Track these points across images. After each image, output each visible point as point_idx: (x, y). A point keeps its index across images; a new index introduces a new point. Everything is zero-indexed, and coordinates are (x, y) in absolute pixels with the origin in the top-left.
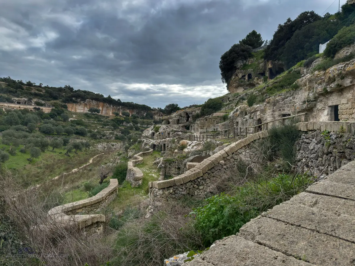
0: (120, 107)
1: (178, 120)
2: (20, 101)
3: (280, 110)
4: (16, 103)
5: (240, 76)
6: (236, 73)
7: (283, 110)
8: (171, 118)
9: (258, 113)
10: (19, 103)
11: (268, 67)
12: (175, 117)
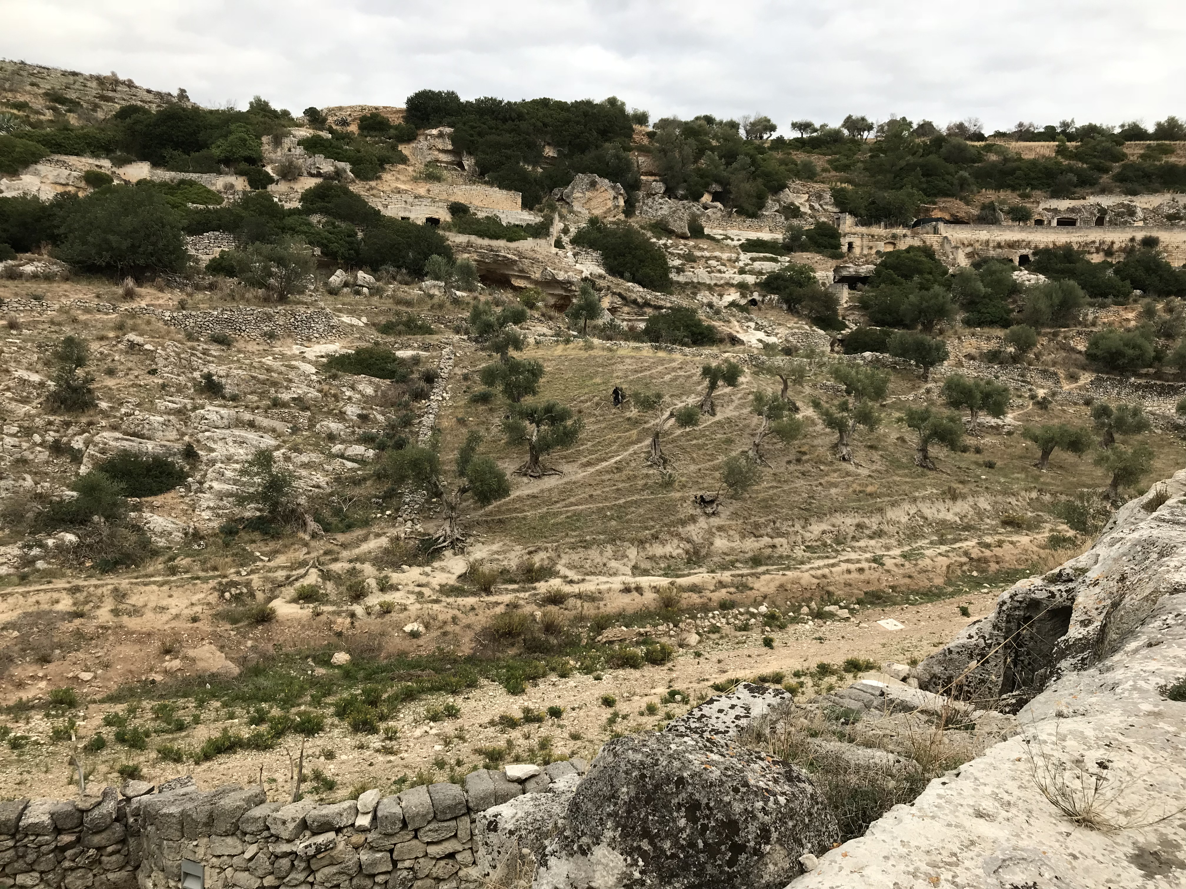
2: (1073, 216)
4: (1054, 223)
10: (1066, 223)
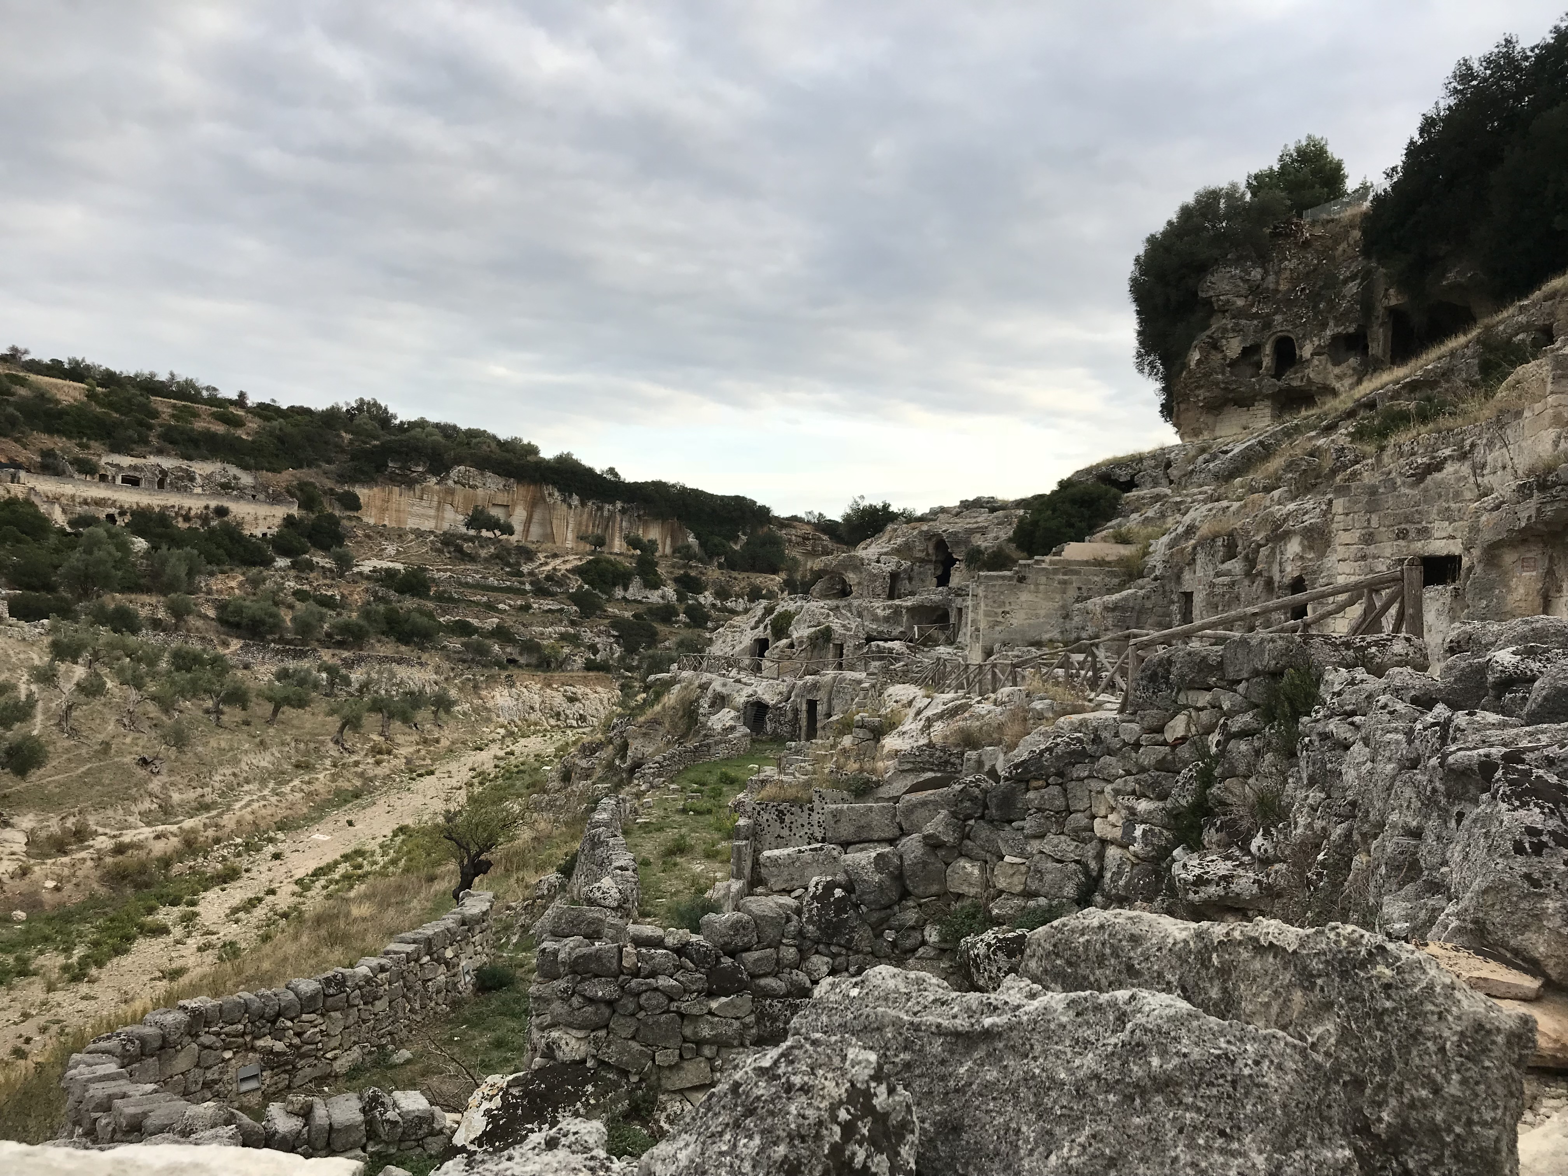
0: (619, 505)
1: (894, 576)
3: (1402, 535)
4: (119, 480)
5: (1234, 347)
6: (1208, 332)
7: (1419, 531)
8: (858, 565)
9: (1294, 547)
10: (133, 482)
11: (1385, 302)
12: (878, 562)
